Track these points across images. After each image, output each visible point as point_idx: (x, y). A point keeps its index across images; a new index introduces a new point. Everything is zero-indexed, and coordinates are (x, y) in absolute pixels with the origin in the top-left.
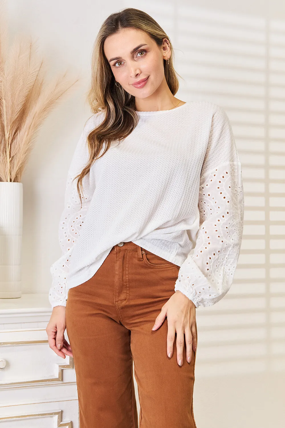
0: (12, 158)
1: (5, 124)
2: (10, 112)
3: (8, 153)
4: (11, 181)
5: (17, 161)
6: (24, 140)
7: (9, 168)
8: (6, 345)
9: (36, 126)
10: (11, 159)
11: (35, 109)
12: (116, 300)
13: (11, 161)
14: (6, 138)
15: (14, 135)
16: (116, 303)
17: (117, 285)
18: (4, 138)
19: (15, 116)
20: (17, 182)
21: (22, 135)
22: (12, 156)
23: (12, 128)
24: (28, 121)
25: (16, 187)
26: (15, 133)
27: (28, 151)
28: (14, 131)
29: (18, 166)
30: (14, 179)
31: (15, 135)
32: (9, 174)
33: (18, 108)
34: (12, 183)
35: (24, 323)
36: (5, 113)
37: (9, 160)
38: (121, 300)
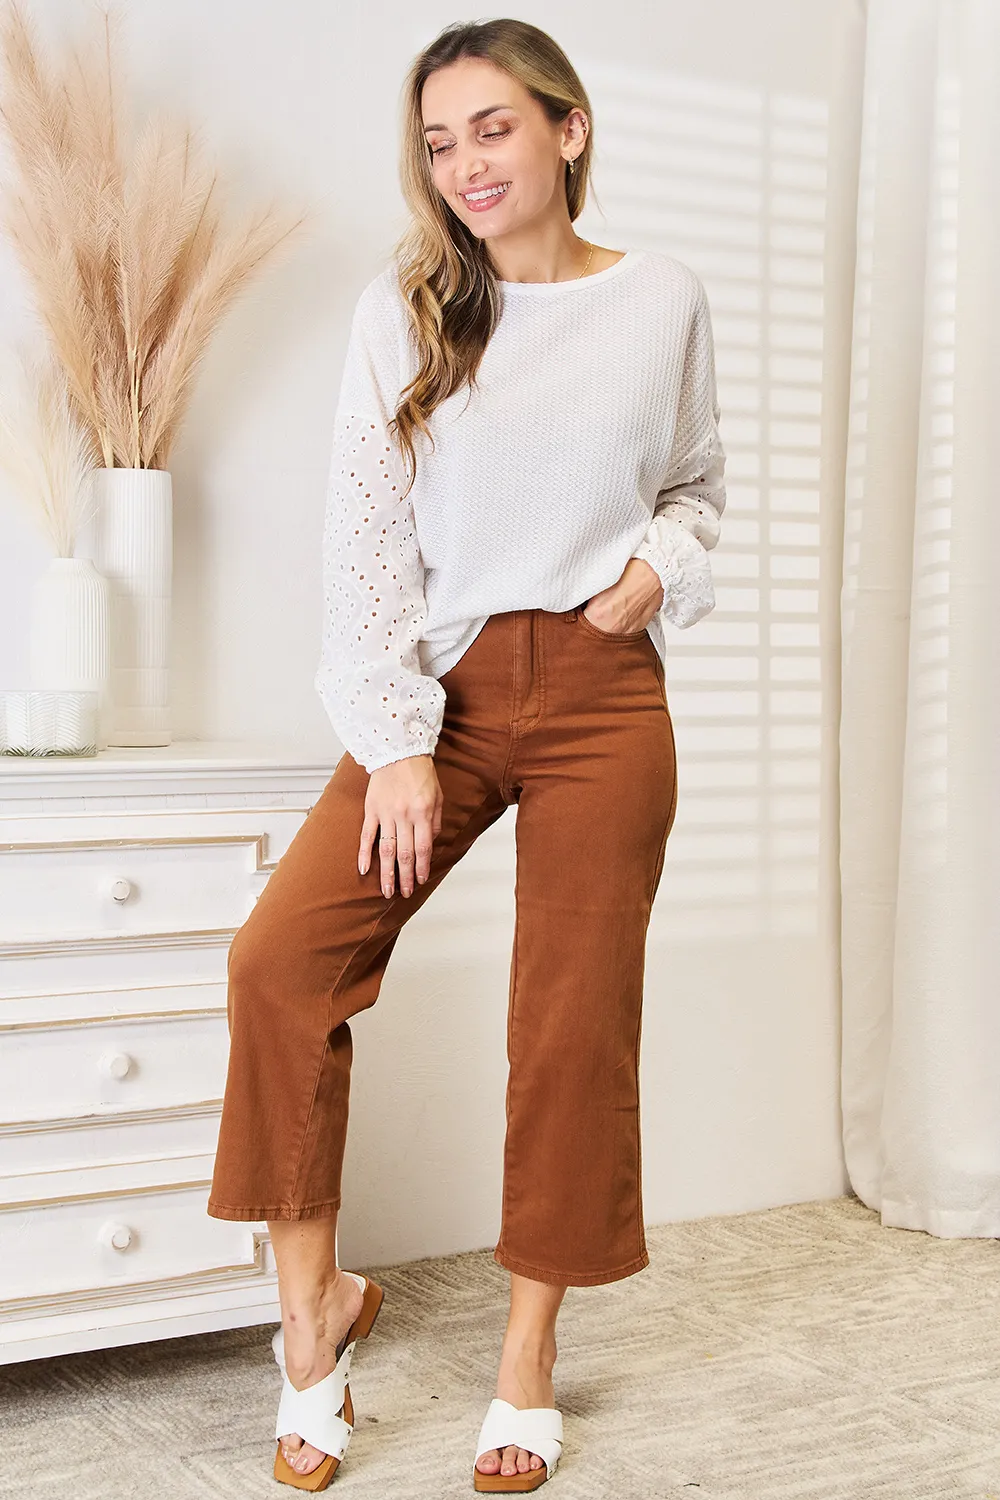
0: (144, 410)
1: (127, 327)
2: (137, 295)
3: (134, 398)
4: (142, 467)
5: (157, 415)
6: (173, 365)
7: (138, 434)
8: (129, 846)
9: (203, 333)
10: (141, 413)
11: (201, 289)
12: (515, 718)
13: (141, 420)
14: (129, 361)
15: (149, 355)
16: (515, 724)
17: (518, 680)
18: (123, 361)
19: (150, 308)
20: (158, 469)
21: (169, 354)
22: (144, 405)
23: (143, 335)
24: (184, 318)
25: (154, 482)
26: (150, 352)
27: (182, 392)
28: (149, 346)
29: (160, 427)
30: (151, 462)
31: (152, 355)
32: (139, 450)
33: (158, 286)
34: (145, 470)
35: (173, 795)
36: (126, 302)
37: (136, 415)
38: (525, 717)
